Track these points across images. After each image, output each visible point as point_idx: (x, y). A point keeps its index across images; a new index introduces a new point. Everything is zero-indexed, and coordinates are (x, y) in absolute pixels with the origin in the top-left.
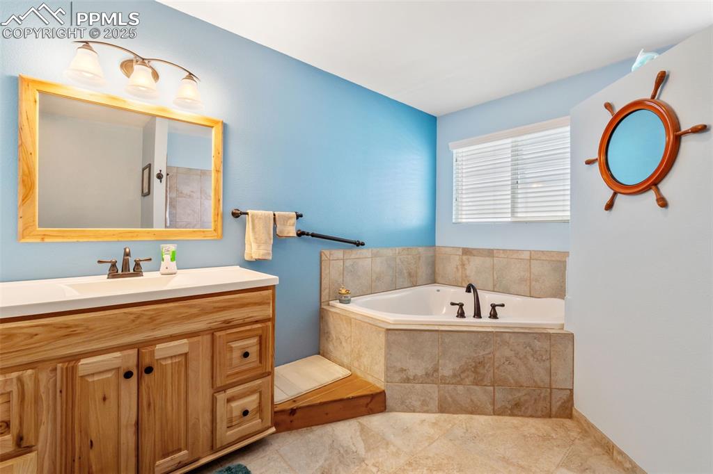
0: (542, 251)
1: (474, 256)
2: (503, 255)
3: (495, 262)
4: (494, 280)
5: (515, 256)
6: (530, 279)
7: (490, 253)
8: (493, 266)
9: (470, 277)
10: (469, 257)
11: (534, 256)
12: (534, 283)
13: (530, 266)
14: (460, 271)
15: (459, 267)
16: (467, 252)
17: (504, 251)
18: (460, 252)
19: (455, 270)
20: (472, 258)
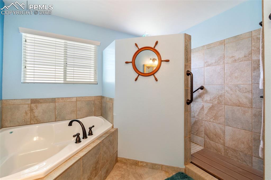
0: (82, 97)
1: (41, 103)
2: (62, 101)
3: (57, 105)
4: (55, 115)
5: (69, 100)
6: (76, 111)
7: (53, 100)
8: (55, 107)
9: (38, 117)
10: (37, 104)
11: (79, 99)
12: (78, 112)
13: (76, 104)
14: (29, 115)
15: (29, 112)
16: (35, 101)
17: (62, 98)
18: (29, 102)
19: (25, 114)
20: (39, 105)
